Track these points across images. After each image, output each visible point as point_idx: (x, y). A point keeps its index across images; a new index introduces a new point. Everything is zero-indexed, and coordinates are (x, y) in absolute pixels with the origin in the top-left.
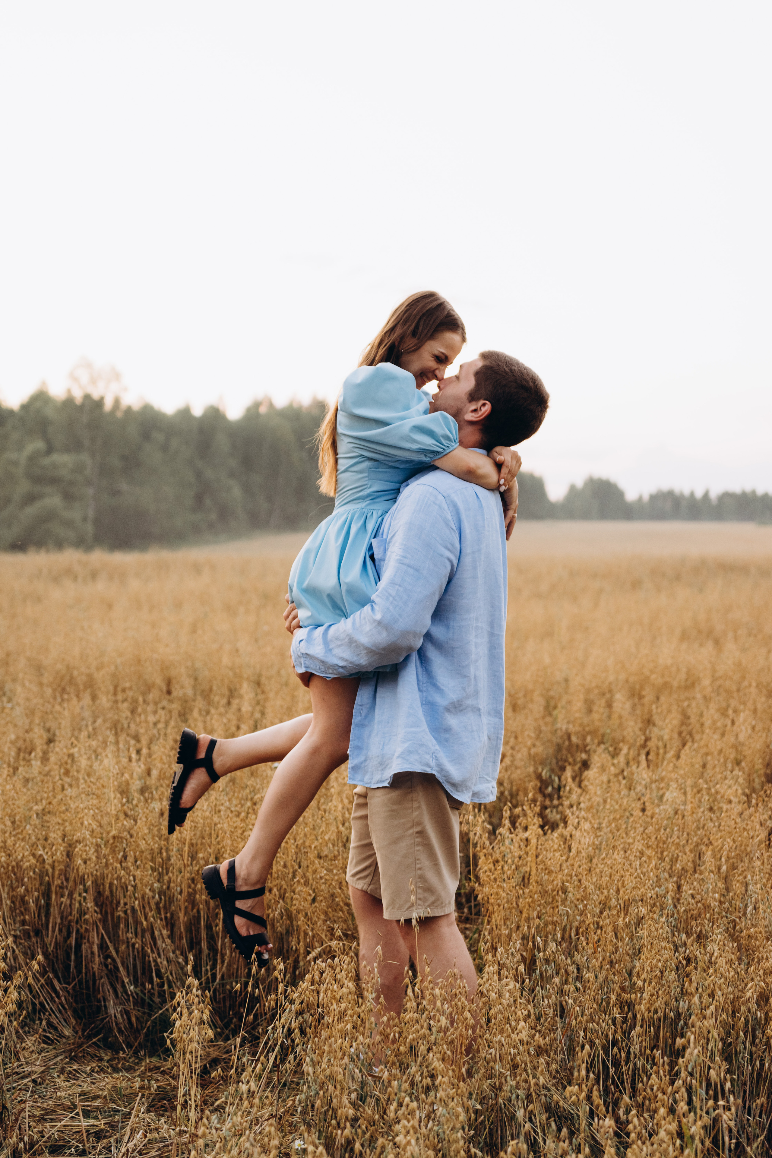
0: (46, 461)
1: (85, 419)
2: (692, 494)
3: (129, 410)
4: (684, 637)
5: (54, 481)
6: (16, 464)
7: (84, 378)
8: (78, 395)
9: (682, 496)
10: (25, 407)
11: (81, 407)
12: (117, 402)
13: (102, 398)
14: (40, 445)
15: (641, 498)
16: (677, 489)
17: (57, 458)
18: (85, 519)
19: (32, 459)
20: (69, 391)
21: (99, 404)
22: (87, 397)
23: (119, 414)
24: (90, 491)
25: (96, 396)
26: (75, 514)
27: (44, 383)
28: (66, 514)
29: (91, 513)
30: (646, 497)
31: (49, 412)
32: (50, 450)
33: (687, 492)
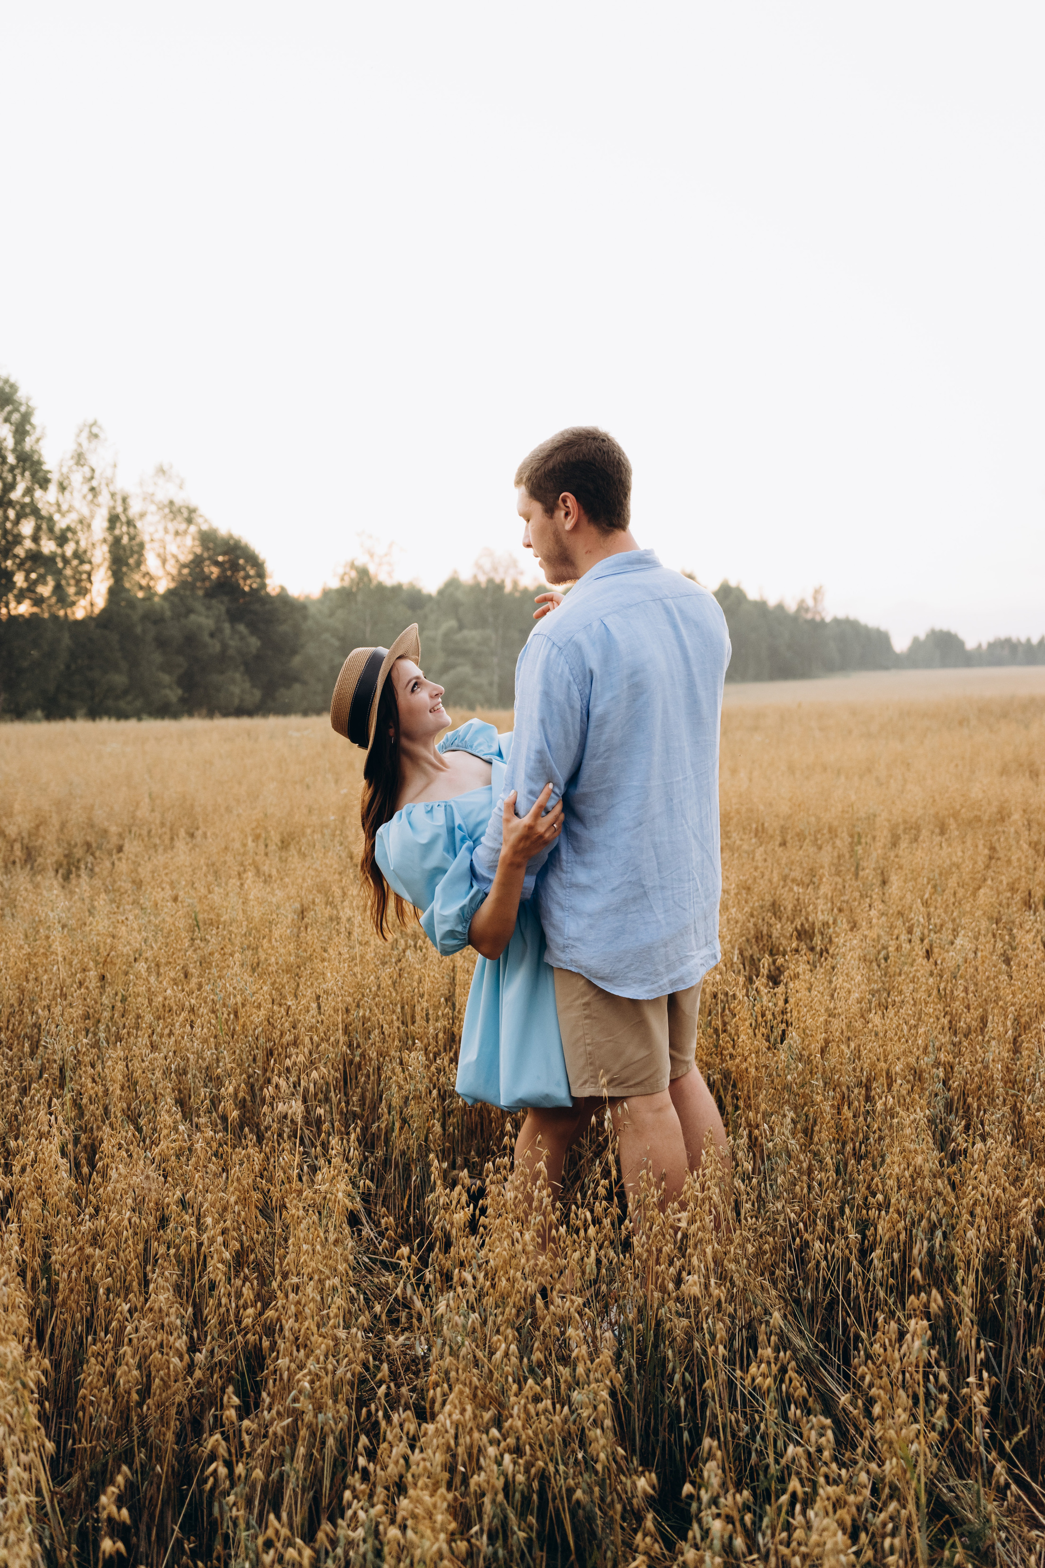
0: (458, 637)
1: (489, 600)
2: (1029, 640)
3: (525, 591)
4: (1004, 771)
5: (465, 653)
6: (434, 640)
7: (487, 566)
8: (483, 579)
9: (1019, 642)
10: (441, 593)
11: (485, 591)
12: (515, 584)
13: (503, 582)
14: (453, 623)
15: (980, 646)
16: (1014, 639)
17: (467, 633)
18: (491, 684)
19: (447, 636)
20: (475, 577)
21: (500, 587)
22: (491, 581)
23: (517, 595)
24: (495, 660)
25: (498, 580)
26: (483, 680)
27: (455, 572)
28: (476, 680)
29: (496, 678)
30: (984, 646)
31: (459, 595)
32: (461, 627)
33: (1023, 640)
